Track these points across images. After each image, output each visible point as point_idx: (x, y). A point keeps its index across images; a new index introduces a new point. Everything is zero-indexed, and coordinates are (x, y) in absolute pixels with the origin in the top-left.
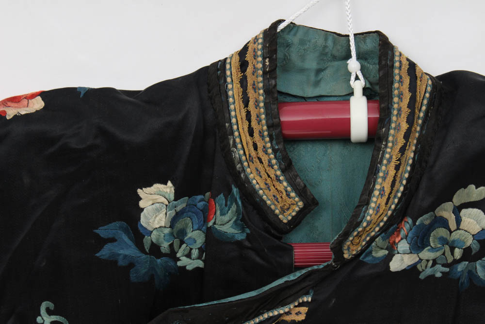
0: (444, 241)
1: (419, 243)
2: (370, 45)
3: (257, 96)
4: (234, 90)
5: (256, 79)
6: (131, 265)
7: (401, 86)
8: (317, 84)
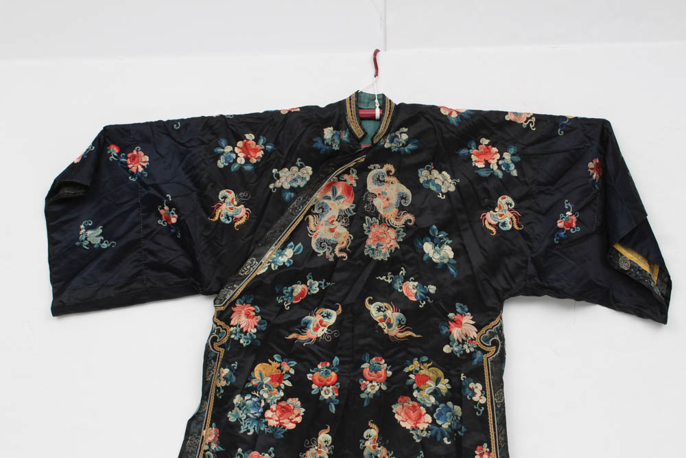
0: (397, 142)
1: (392, 141)
2: (381, 97)
3: (354, 106)
4: (348, 105)
5: (353, 102)
6: (321, 149)
7: (387, 105)
8: (368, 106)
